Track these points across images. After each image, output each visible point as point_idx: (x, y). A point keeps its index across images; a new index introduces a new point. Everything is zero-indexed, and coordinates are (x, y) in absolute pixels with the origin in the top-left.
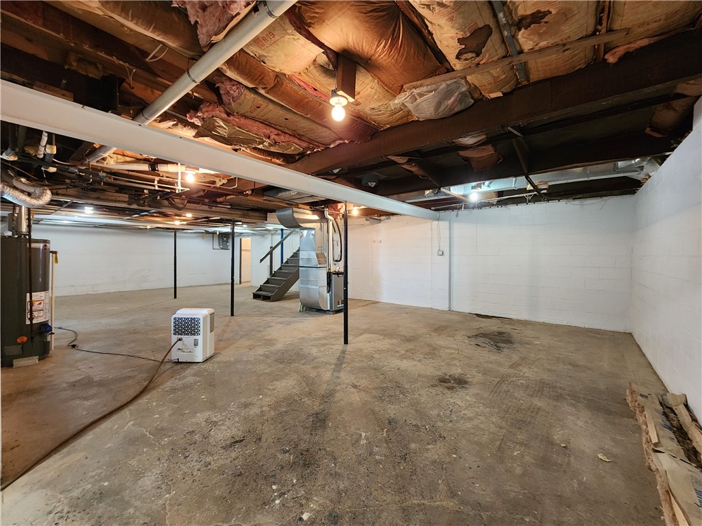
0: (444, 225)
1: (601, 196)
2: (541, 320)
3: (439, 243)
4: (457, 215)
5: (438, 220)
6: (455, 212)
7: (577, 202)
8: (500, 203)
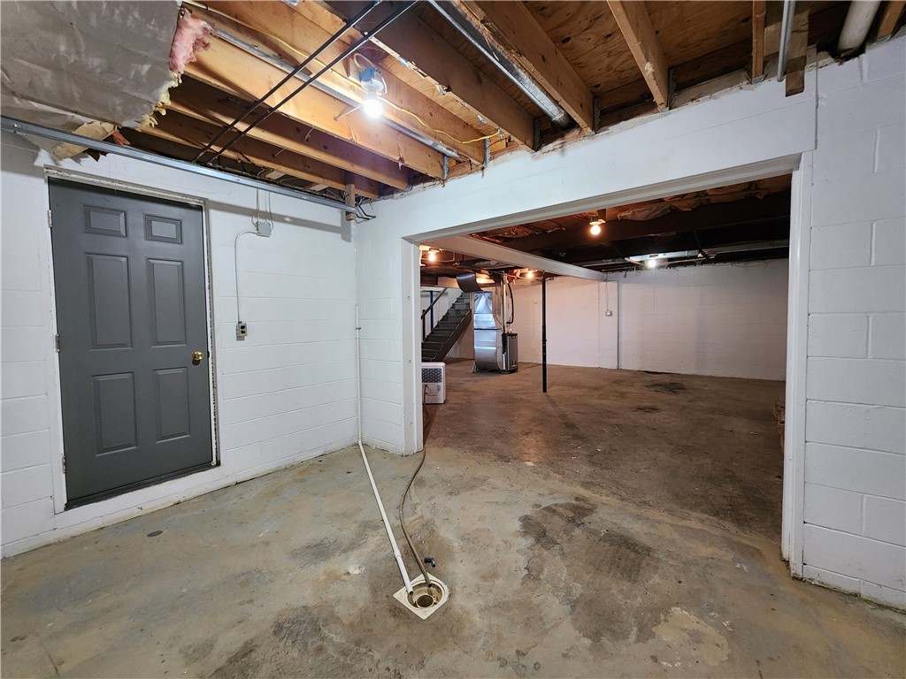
0: (612, 285)
1: (764, 259)
2: (708, 374)
3: (607, 304)
4: (625, 276)
5: (605, 281)
6: (624, 272)
7: (742, 264)
8: (670, 266)
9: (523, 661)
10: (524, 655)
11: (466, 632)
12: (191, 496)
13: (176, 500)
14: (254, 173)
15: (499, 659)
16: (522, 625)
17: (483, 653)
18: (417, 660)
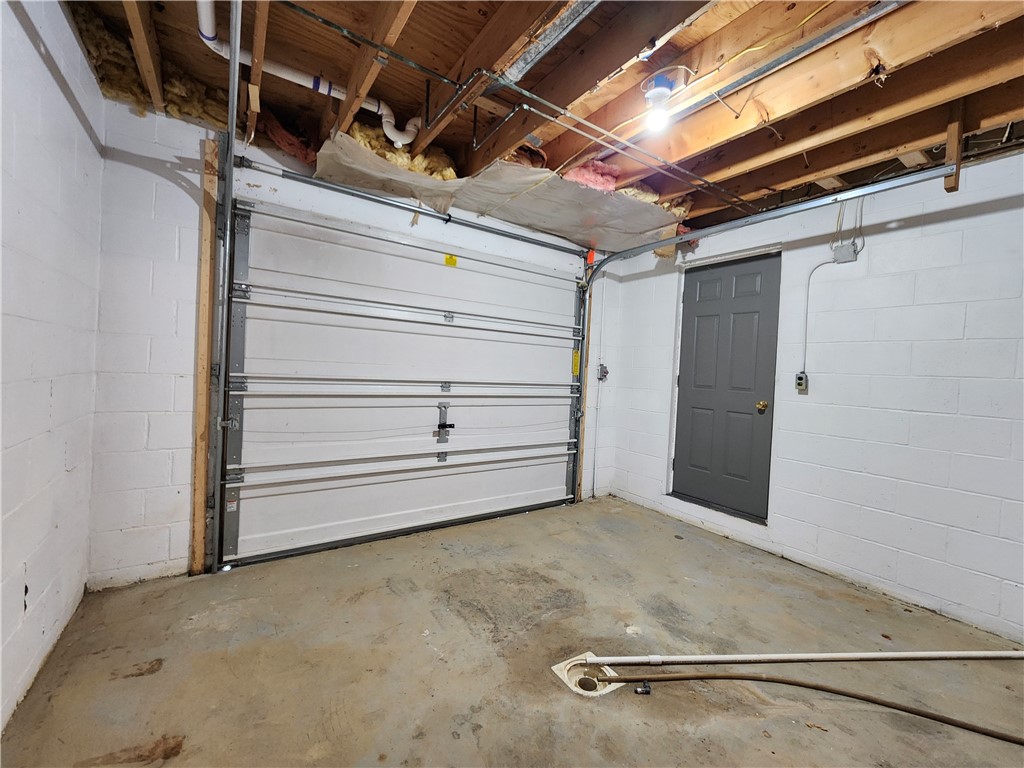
9: (467, 725)
10: (474, 731)
11: (523, 694)
12: (738, 539)
13: (727, 535)
14: (812, 192)
15: (480, 708)
16: (512, 747)
17: (493, 698)
18: (506, 653)
